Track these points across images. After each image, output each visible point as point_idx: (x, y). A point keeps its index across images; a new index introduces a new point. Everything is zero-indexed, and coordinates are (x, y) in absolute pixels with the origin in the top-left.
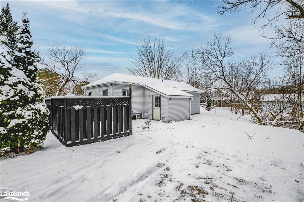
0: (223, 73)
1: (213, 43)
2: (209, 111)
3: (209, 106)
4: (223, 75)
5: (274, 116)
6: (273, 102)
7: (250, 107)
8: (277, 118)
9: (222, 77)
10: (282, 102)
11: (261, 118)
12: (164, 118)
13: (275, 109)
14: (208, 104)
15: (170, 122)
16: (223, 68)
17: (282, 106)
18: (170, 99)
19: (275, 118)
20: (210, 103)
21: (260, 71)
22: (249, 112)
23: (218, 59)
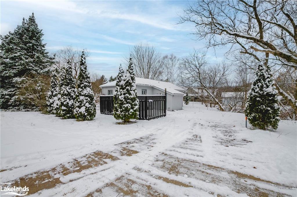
0: (200, 77)
1: (193, 55)
2: (187, 104)
3: (187, 101)
4: (200, 79)
5: (231, 107)
6: (230, 98)
7: (217, 102)
8: (233, 109)
9: (199, 80)
10: (236, 98)
11: (224, 109)
12: (169, 108)
13: (231, 103)
14: (186, 99)
15: (173, 111)
16: (200, 73)
17: (236, 101)
18: (173, 96)
19: (232, 108)
20: (188, 98)
21: (223, 76)
22: (214, 106)
23: (196, 67)
